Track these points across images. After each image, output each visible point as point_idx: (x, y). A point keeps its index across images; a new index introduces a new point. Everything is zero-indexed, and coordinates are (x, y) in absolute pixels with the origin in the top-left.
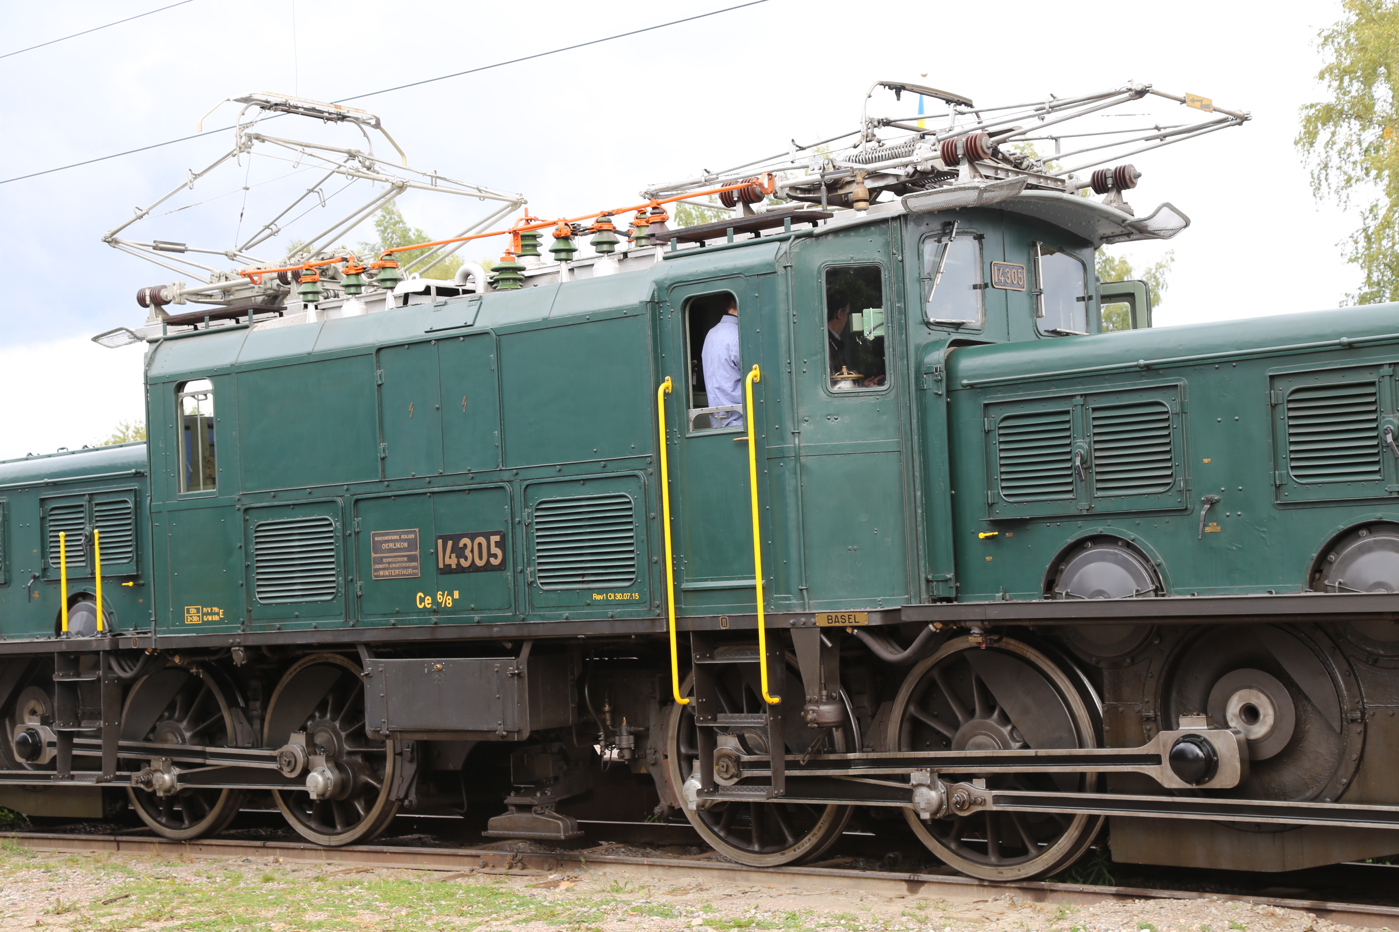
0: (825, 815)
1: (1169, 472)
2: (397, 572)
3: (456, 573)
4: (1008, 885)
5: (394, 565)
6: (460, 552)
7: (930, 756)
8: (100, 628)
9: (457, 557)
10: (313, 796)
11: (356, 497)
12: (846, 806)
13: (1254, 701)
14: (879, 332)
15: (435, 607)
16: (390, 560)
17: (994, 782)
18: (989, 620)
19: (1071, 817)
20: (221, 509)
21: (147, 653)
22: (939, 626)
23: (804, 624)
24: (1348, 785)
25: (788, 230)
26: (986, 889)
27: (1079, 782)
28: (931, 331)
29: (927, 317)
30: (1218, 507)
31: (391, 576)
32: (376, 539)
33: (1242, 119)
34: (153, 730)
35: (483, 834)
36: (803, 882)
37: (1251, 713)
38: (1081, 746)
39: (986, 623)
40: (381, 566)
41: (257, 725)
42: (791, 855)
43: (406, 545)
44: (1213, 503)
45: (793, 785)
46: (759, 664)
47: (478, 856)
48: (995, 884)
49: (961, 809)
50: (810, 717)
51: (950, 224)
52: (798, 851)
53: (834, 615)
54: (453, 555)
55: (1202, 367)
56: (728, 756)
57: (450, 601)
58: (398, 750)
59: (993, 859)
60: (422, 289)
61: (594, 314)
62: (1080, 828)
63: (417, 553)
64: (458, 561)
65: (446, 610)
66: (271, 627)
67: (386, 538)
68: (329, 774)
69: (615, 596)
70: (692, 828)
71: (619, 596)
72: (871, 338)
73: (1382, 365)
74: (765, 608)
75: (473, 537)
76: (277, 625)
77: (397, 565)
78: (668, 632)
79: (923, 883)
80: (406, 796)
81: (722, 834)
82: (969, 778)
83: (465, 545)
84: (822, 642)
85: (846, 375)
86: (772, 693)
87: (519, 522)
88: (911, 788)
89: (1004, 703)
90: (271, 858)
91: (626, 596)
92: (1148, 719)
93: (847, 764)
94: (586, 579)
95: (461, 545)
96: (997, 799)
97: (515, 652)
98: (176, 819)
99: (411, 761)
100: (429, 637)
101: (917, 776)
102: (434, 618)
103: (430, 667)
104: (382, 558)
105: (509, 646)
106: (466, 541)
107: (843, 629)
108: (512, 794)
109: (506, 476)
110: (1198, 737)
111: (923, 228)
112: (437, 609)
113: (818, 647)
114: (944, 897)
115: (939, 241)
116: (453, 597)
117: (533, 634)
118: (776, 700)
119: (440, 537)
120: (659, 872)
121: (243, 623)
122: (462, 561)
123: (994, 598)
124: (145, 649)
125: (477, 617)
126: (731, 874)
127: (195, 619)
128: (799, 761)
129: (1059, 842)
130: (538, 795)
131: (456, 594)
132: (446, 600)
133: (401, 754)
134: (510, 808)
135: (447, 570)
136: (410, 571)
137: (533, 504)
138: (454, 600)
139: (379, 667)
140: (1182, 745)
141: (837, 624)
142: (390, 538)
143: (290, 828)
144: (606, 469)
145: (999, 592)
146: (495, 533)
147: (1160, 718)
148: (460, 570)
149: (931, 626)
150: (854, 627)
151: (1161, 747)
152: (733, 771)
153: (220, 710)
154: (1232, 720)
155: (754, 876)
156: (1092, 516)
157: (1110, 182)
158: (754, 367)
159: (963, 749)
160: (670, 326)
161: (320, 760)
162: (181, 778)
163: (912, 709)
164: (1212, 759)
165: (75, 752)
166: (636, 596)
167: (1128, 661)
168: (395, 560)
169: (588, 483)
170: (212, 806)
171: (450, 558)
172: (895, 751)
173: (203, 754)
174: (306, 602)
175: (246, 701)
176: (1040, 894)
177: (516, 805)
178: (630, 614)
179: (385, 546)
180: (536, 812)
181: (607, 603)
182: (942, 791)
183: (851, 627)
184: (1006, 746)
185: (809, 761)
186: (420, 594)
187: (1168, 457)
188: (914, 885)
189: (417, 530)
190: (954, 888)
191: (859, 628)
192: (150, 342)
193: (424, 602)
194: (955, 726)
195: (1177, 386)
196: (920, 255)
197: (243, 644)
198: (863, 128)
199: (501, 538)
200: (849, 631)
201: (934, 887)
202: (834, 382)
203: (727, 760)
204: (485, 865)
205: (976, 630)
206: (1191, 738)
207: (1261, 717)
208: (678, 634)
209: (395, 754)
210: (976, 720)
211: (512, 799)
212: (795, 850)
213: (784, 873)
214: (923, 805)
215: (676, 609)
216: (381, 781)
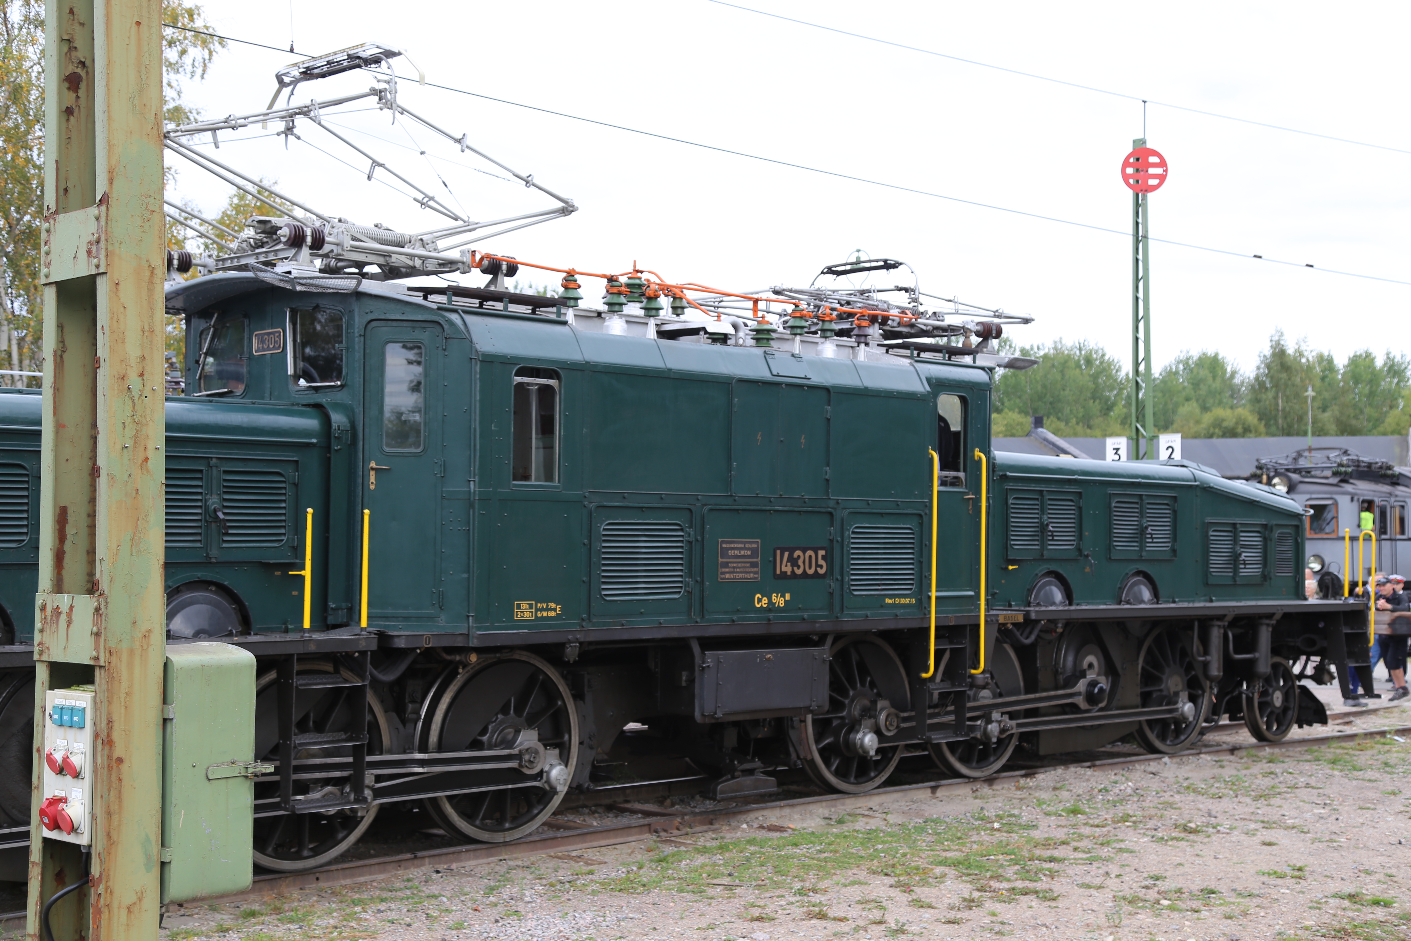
1: (1074, 538)
2: (741, 575)
3: (790, 579)
5: (738, 570)
6: (794, 562)
9: (791, 566)
11: (707, 507)
15: (769, 607)
16: (735, 565)
20: (565, 503)
23: (993, 621)
26: (967, 785)
31: (735, 579)
32: (724, 546)
40: (727, 570)
43: (749, 553)
53: (1007, 615)
54: (789, 564)
57: (783, 602)
63: (758, 560)
64: (793, 569)
65: (779, 609)
67: (732, 546)
69: (900, 601)
71: (903, 601)
75: (804, 550)
76: (622, 621)
77: (741, 570)
78: (930, 627)
83: (799, 557)
91: (907, 601)
94: (882, 587)
95: (795, 556)
100: (765, 632)
101: (997, 715)
102: (771, 615)
103: (762, 657)
104: (728, 563)
106: (799, 553)
109: (831, 504)
112: (771, 608)
116: (784, 597)
117: (844, 629)
119: (778, 548)
121: (584, 619)
122: (795, 569)
125: (805, 615)
127: (527, 615)
131: (788, 596)
132: (779, 601)
135: (783, 577)
136: (752, 575)
137: (851, 528)
138: (785, 601)
141: (1007, 621)
142: (736, 546)
144: (899, 507)
146: (822, 548)
148: (793, 576)
151: (1082, 687)
154: (1085, 671)
166: (913, 601)
168: (740, 565)
171: (786, 566)
174: (652, 600)
178: (908, 614)
179: (731, 553)
181: (895, 606)
186: (759, 595)
187: (1074, 530)
189: (759, 540)
193: (761, 602)
197: (582, 640)
199: (826, 553)
214: (996, 734)
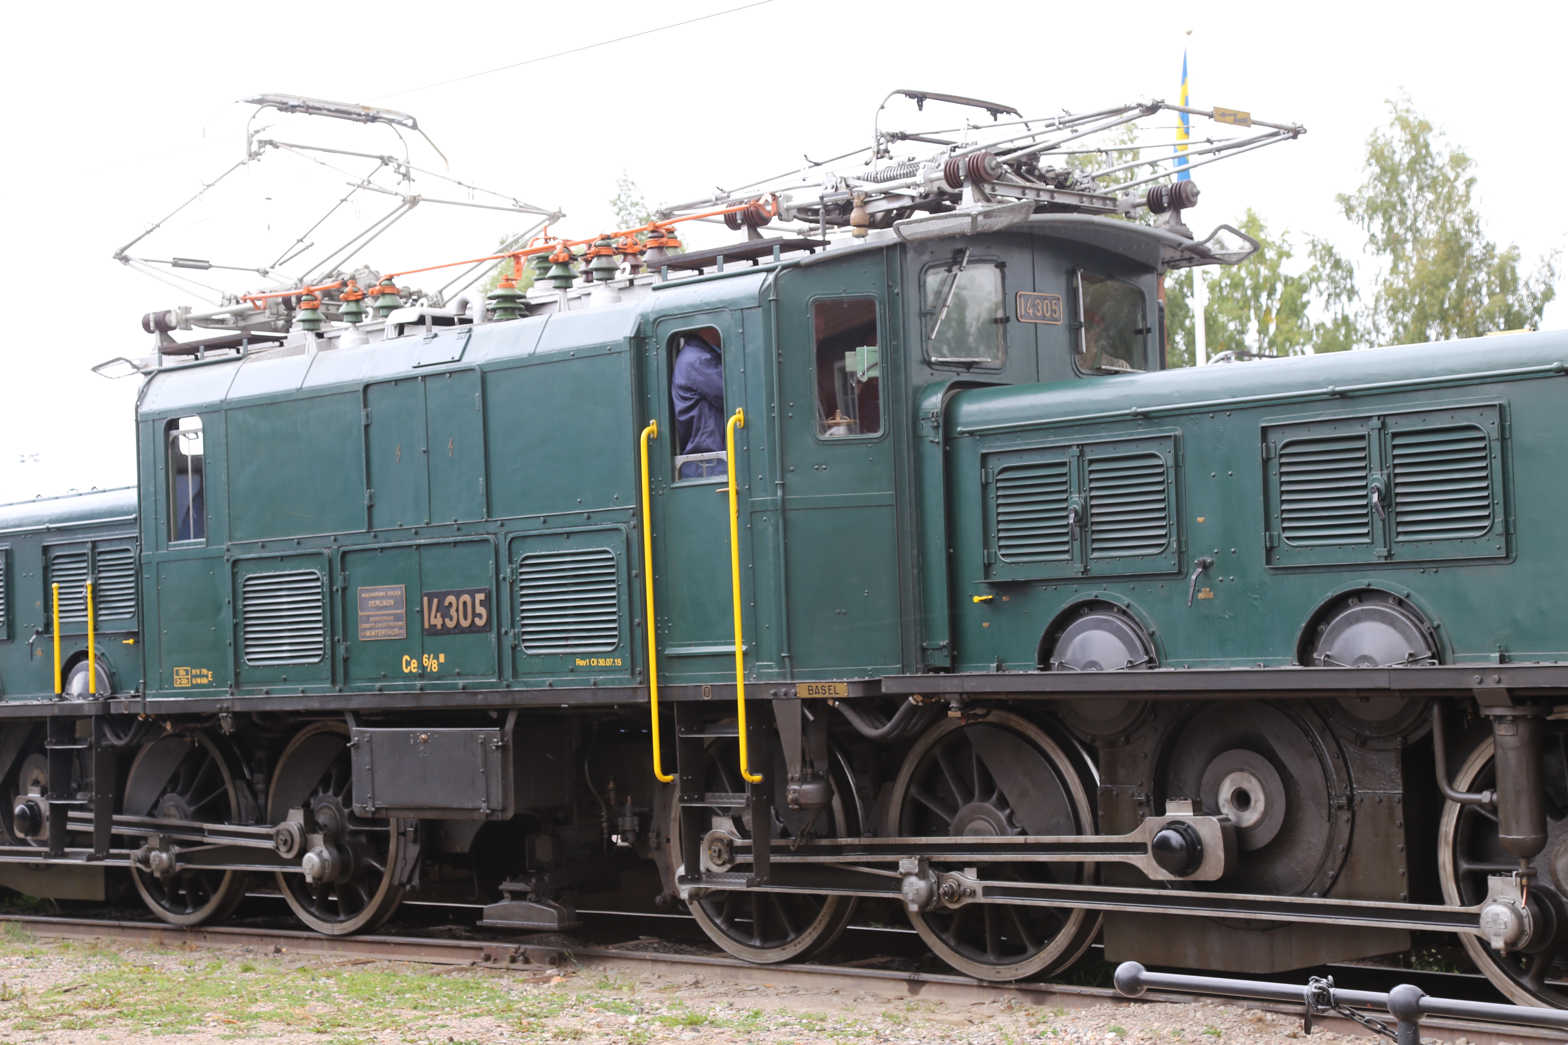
0: (825, 907)
1: (1163, 532)
2: (383, 632)
3: (442, 634)
4: (1007, 986)
5: (380, 625)
6: (444, 611)
7: (922, 842)
8: (92, 690)
9: (442, 616)
10: (309, 879)
11: (342, 549)
12: (850, 897)
13: (1246, 786)
14: (874, 373)
15: (420, 671)
16: (376, 619)
17: (986, 871)
18: (968, 693)
19: (1069, 911)
20: (210, 560)
21: (140, 719)
22: (920, 698)
23: (786, 694)
24: (1335, 879)
25: (777, 259)
26: (986, 991)
27: (1076, 873)
28: (934, 372)
29: (928, 355)
30: (1212, 571)
31: (378, 636)
32: (363, 595)
33: (1295, 133)
34: (156, 804)
35: (478, 923)
36: (804, 981)
37: (1242, 799)
38: (1079, 831)
39: (964, 696)
40: (367, 626)
41: (261, 801)
42: (791, 951)
43: (392, 602)
44: (1205, 566)
45: (781, 874)
46: (737, 738)
47: (480, 949)
48: (995, 986)
49: (951, 901)
50: (790, 797)
51: (961, 252)
52: (799, 946)
53: (814, 686)
54: (439, 615)
55: (1197, 416)
56: (721, 840)
57: (436, 665)
58: (402, 830)
59: (992, 958)
60: (414, 318)
61: (580, 350)
62: (1077, 924)
63: (402, 611)
64: (444, 621)
65: (431, 676)
66: (259, 692)
67: (373, 594)
68: (326, 854)
69: (598, 662)
70: (694, 920)
71: (602, 662)
72: (864, 379)
73: (1371, 417)
74: (745, 677)
75: (458, 595)
76: (265, 688)
77: (384, 624)
78: (649, 702)
79: (924, 983)
80: (410, 880)
81: (723, 927)
82: (960, 866)
83: (450, 604)
84: (804, 716)
85: (838, 420)
86: (752, 771)
87: (504, 579)
88: (900, 876)
89: (1003, 785)
90: (271, 948)
91: (609, 662)
92: (1140, 804)
93: (838, 850)
94: (569, 642)
95: (446, 603)
96: (987, 891)
97: (500, 723)
98: (179, 904)
99: (415, 841)
100: (415, 705)
101: (907, 863)
102: (419, 683)
103: (416, 737)
104: (369, 617)
105: (494, 715)
106: (451, 599)
107: (825, 700)
108: (508, 880)
109: (492, 528)
110: (1183, 823)
111: (926, 257)
112: (423, 674)
113: (799, 721)
114: (944, 999)
115: (949, 271)
116: (438, 660)
117: (517, 703)
118: (757, 778)
119: (426, 595)
120: (662, 968)
121: (231, 686)
122: (447, 620)
123: (988, 668)
124: (138, 714)
125: (461, 682)
126: (733, 971)
127: (185, 683)
128: (788, 846)
129: (1057, 938)
130: (534, 880)
131: (442, 658)
133: (404, 834)
134: (506, 895)
135: (433, 631)
136: (396, 631)
137: (518, 559)
138: (439, 664)
139: (365, 737)
140: (1164, 833)
141: (817, 696)
142: (376, 594)
143: (292, 913)
144: (590, 522)
145: (993, 663)
146: (479, 591)
147: (1152, 803)
148: (445, 631)
149: (911, 699)
150: (835, 699)
151: (1147, 834)
152: (725, 856)
153: (224, 783)
154: (1224, 806)
155: (756, 974)
156: (1087, 578)
157: (1165, 201)
158: (737, 410)
159: (961, 834)
160: (655, 365)
161: (318, 839)
162: (180, 857)
163: (913, 791)
164: (1195, 848)
165: (71, 826)
166: (619, 662)
167: (1122, 739)
168: (381, 619)
169: (572, 537)
170: (215, 890)
171: (436, 617)
172: (895, 836)
173: (201, 831)
174: (294, 665)
175: (252, 772)
176: (1040, 997)
177: (511, 892)
178: (613, 681)
179: (371, 603)
180: (530, 900)
181: (590, 670)
182: (933, 881)
183: (832, 698)
184: (1003, 833)
185: (799, 846)
186: (406, 657)
187: (1163, 515)
188: (915, 985)
189: (403, 586)
190: (955, 990)
191: (840, 700)
192: (146, 374)
193: (410, 666)
194: (953, 810)
195: (1170, 436)
196: (921, 286)
197: (231, 710)
198: (873, 144)
199: (486, 596)
200: (830, 703)
201: (935, 988)
202: (825, 429)
203: (719, 844)
204: (487, 958)
205: (953, 704)
206: (1173, 825)
207: (1252, 803)
208: (660, 704)
209: (399, 834)
210: (975, 804)
211: (507, 886)
212: (795, 945)
213: (787, 971)
214: (910, 897)
215: (659, 678)
216: (384, 863)
